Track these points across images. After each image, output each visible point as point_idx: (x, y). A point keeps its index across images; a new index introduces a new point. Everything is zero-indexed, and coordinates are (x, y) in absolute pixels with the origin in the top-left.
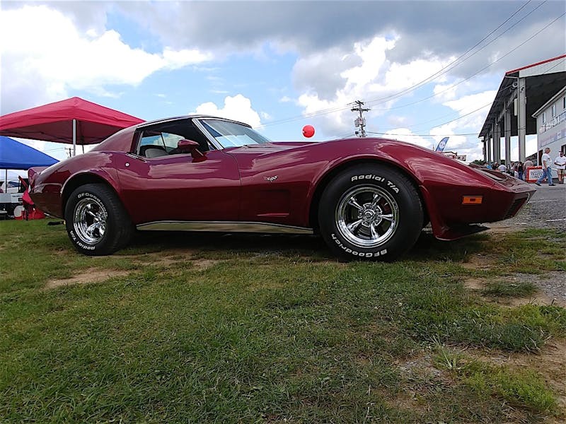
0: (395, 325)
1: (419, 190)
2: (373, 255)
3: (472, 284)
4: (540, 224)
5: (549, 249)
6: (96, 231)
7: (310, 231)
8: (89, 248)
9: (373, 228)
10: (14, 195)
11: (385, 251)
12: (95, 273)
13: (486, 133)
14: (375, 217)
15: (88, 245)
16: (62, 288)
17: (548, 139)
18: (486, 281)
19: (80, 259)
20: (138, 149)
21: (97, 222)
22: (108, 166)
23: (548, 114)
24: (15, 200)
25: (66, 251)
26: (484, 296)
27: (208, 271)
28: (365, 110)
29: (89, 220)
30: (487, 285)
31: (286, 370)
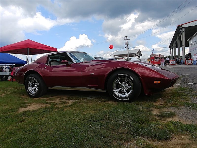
0: (127, 129)
1: (140, 79)
2: (125, 100)
3: (155, 112)
4: (184, 85)
5: (184, 97)
6: (35, 89)
7: (105, 91)
8: (33, 95)
9: (125, 91)
10: (8, 72)
11: (129, 99)
12: (34, 105)
13: (171, 46)
14: (126, 87)
15: (32, 94)
16: (24, 112)
17: (193, 49)
18: (160, 110)
19: (30, 100)
20: (49, 62)
21: (35, 86)
22: (39, 67)
23: (192, 40)
24: (8, 74)
25: (25, 96)
26: (158, 117)
27: (71, 105)
28: (129, 39)
29: (33, 86)
30: (160, 112)
31: (91, 147)
